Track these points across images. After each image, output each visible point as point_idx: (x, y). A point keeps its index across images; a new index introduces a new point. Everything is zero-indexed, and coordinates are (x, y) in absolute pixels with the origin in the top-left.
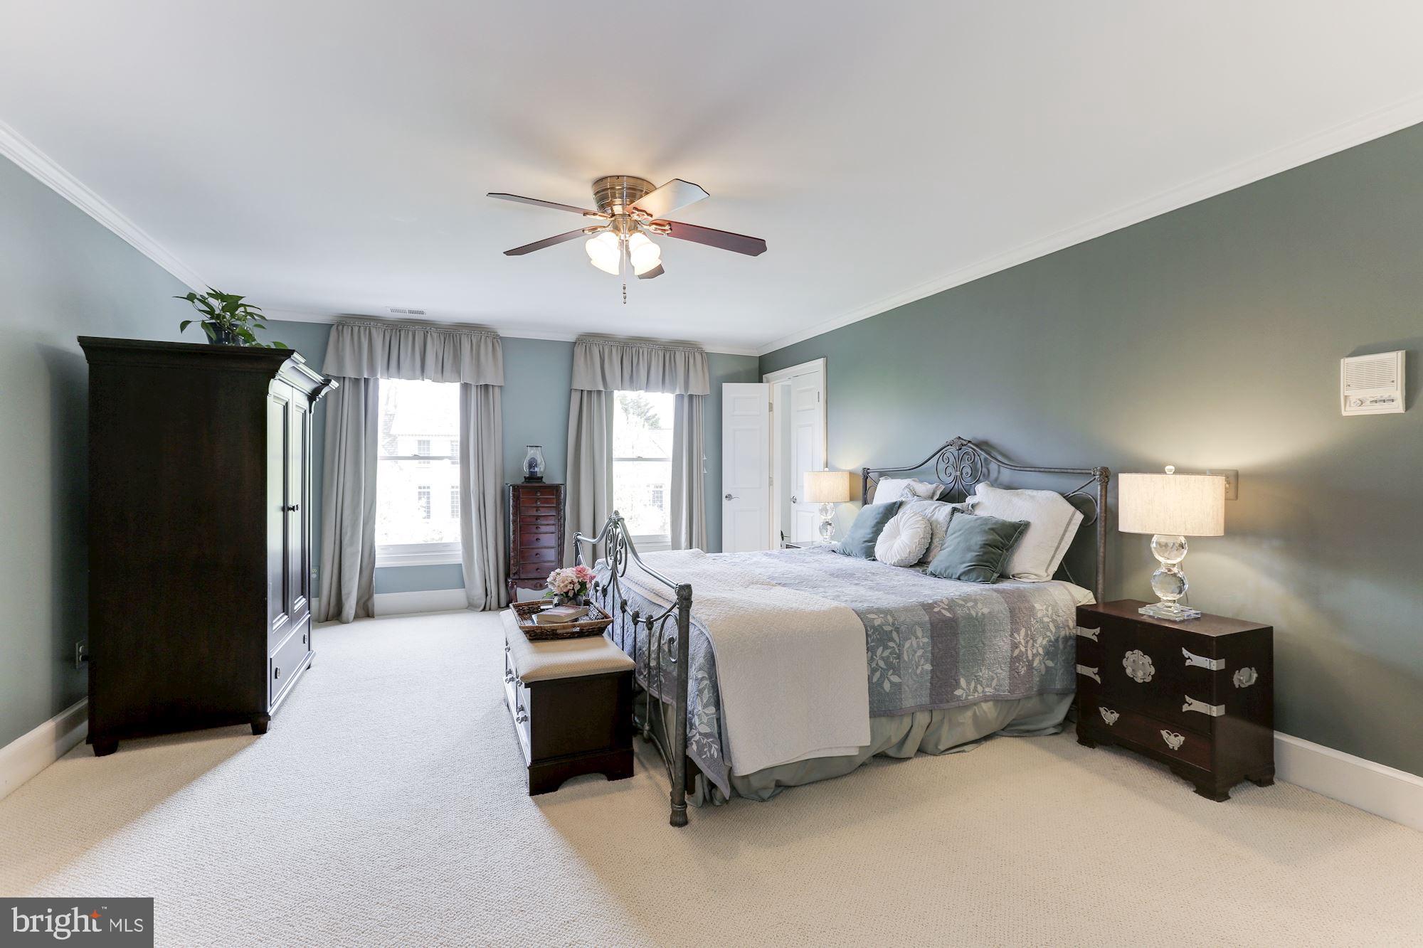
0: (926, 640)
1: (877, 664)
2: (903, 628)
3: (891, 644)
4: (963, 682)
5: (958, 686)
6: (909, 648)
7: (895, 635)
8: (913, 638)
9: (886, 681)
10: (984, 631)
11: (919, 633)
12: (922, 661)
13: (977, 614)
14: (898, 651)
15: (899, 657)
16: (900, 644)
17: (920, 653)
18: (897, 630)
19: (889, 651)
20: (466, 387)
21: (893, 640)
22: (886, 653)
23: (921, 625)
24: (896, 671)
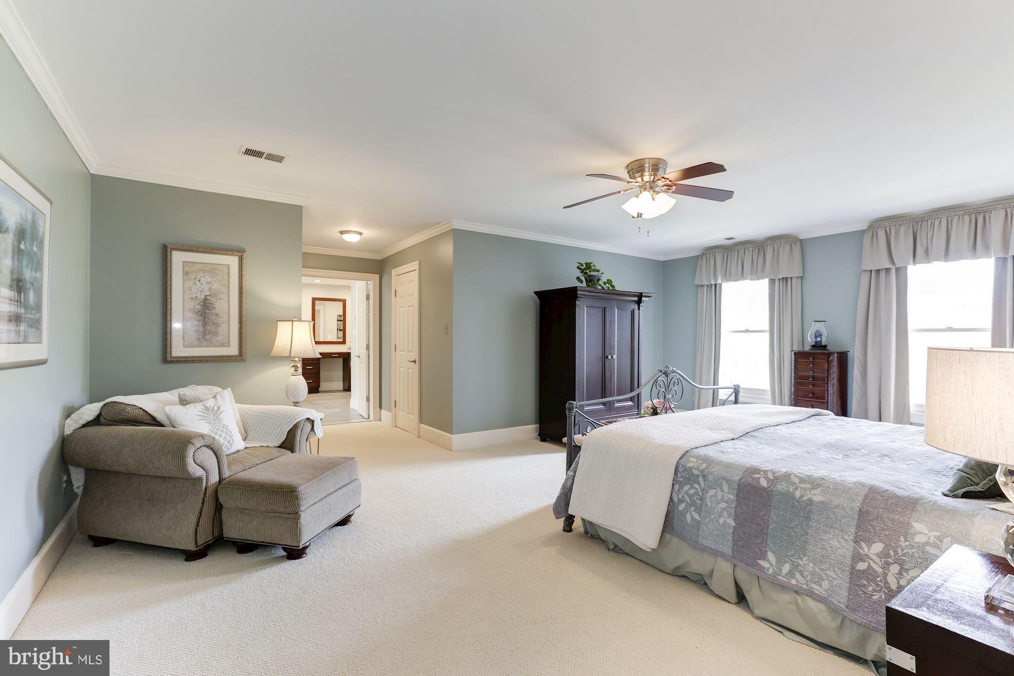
0: (732, 497)
1: (683, 497)
2: (710, 477)
3: (696, 486)
4: (771, 556)
5: (764, 557)
6: (712, 496)
7: (701, 480)
8: (719, 491)
9: (688, 513)
10: (808, 518)
11: (726, 488)
12: (725, 514)
13: (802, 497)
14: (701, 494)
15: (702, 499)
16: (704, 489)
17: (724, 505)
18: (704, 477)
19: (694, 491)
20: (772, 281)
21: (698, 483)
22: (692, 492)
23: (729, 482)
24: (699, 510)
